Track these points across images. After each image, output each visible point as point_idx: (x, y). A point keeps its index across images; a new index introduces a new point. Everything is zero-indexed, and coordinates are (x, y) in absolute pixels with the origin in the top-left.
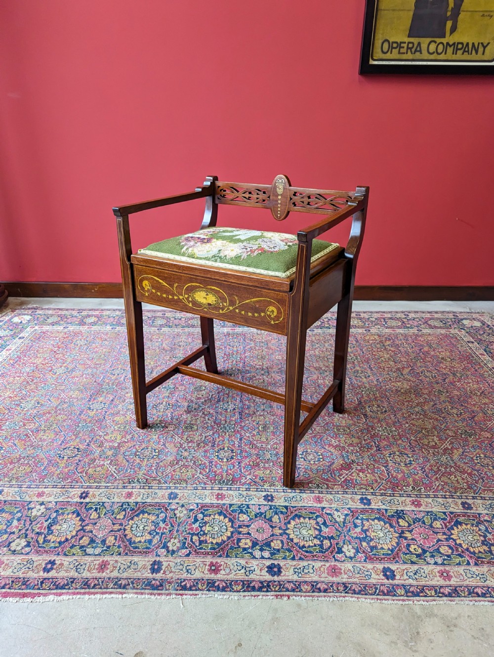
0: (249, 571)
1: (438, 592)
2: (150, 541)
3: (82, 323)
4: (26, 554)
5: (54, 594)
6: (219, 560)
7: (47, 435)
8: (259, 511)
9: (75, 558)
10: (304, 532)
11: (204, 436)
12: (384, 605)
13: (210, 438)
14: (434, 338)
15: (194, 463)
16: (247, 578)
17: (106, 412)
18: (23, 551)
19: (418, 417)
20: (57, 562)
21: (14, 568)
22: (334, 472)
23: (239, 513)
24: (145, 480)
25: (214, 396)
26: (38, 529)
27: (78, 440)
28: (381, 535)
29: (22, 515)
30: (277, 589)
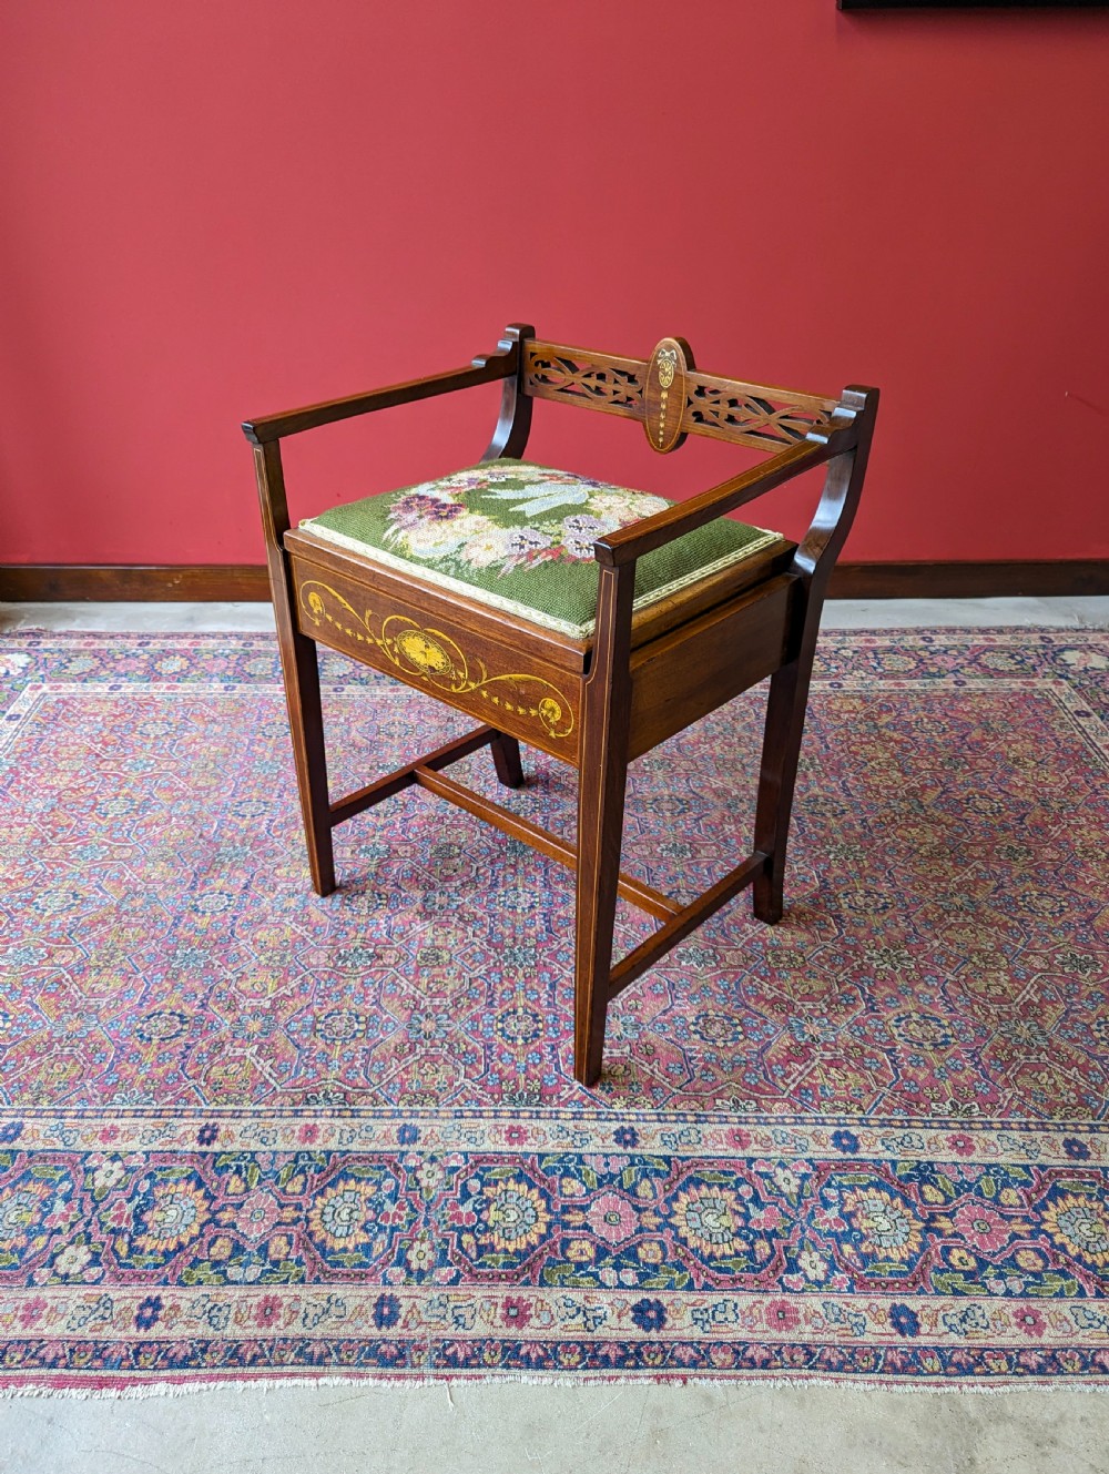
0: (594, 1318)
1: (1015, 1363)
2: (367, 1248)
3: (152, 675)
4: (93, 1284)
5: (167, 1379)
6: (524, 1293)
7: (105, 979)
8: (605, 1171)
9: (203, 1290)
10: (710, 1220)
11: (467, 979)
12: (895, 1396)
13: (482, 984)
14: (995, 705)
15: (451, 1050)
16: (589, 1336)
17: (235, 918)
18: (86, 1277)
19: (960, 920)
20: (164, 1302)
21: (70, 1318)
22: (770, 1067)
23: (562, 1177)
24: (342, 1096)
25: (482, 871)
26: (113, 1220)
27: (178, 993)
28: (885, 1225)
29: (74, 1187)
30: (657, 1362)
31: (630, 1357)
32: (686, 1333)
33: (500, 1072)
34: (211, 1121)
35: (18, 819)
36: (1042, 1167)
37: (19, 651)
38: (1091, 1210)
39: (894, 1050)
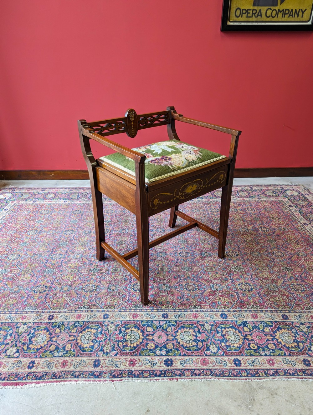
0: (153, 364)
1: (267, 373)
2: (93, 347)
3: (45, 198)
4: (17, 357)
5: (35, 382)
6: (135, 358)
7: (26, 277)
8: (159, 325)
9: (47, 359)
10: (186, 337)
11: (124, 275)
12: (234, 383)
13: (129, 277)
14: (268, 204)
15: (119, 294)
16: (152, 369)
17: (63, 261)
18: (15, 356)
19: (257, 259)
20: (36, 362)
21: (9, 367)
22: (205, 297)
23: (147, 327)
24: (89, 306)
25: (130, 248)
26: (23, 340)
27: (45, 280)
28: (233, 338)
29: (13, 332)
30: (170, 375)
31: (163, 374)
32: (178, 367)
33: (132, 299)
34: (52, 314)
35: (5, 236)
36: (276, 322)
37: (9, 193)
38: (288, 333)
39: (238, 292)
